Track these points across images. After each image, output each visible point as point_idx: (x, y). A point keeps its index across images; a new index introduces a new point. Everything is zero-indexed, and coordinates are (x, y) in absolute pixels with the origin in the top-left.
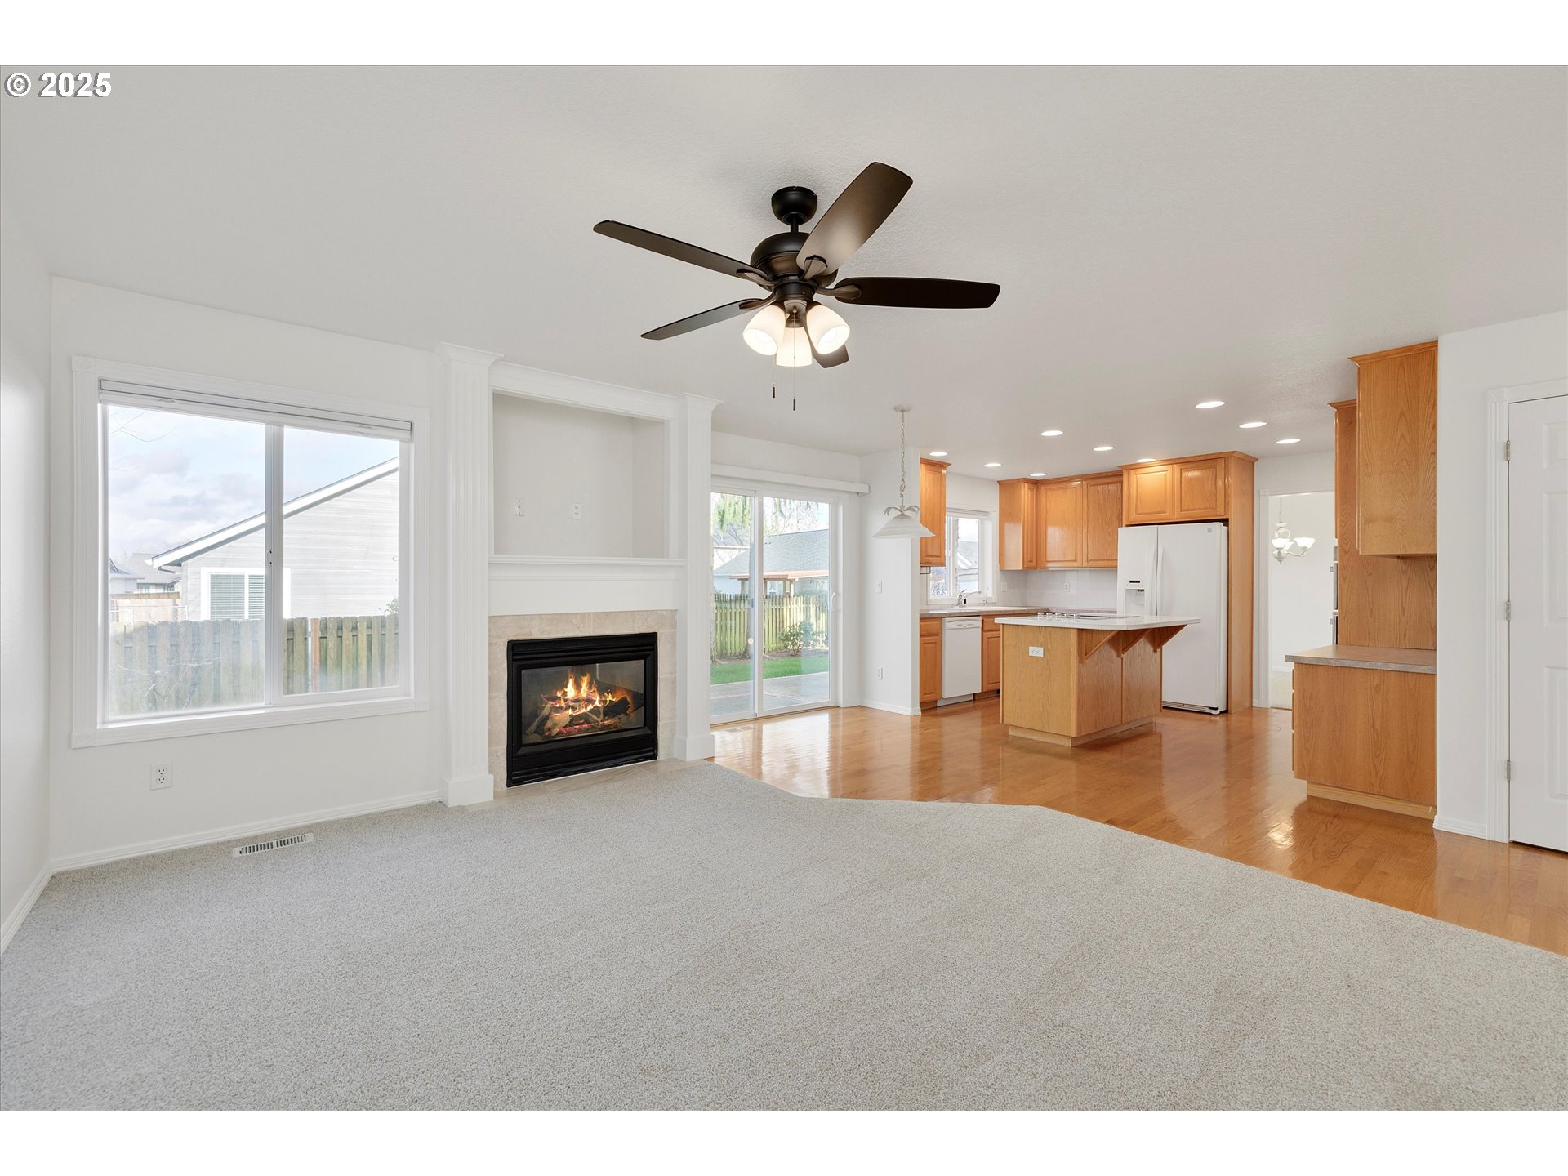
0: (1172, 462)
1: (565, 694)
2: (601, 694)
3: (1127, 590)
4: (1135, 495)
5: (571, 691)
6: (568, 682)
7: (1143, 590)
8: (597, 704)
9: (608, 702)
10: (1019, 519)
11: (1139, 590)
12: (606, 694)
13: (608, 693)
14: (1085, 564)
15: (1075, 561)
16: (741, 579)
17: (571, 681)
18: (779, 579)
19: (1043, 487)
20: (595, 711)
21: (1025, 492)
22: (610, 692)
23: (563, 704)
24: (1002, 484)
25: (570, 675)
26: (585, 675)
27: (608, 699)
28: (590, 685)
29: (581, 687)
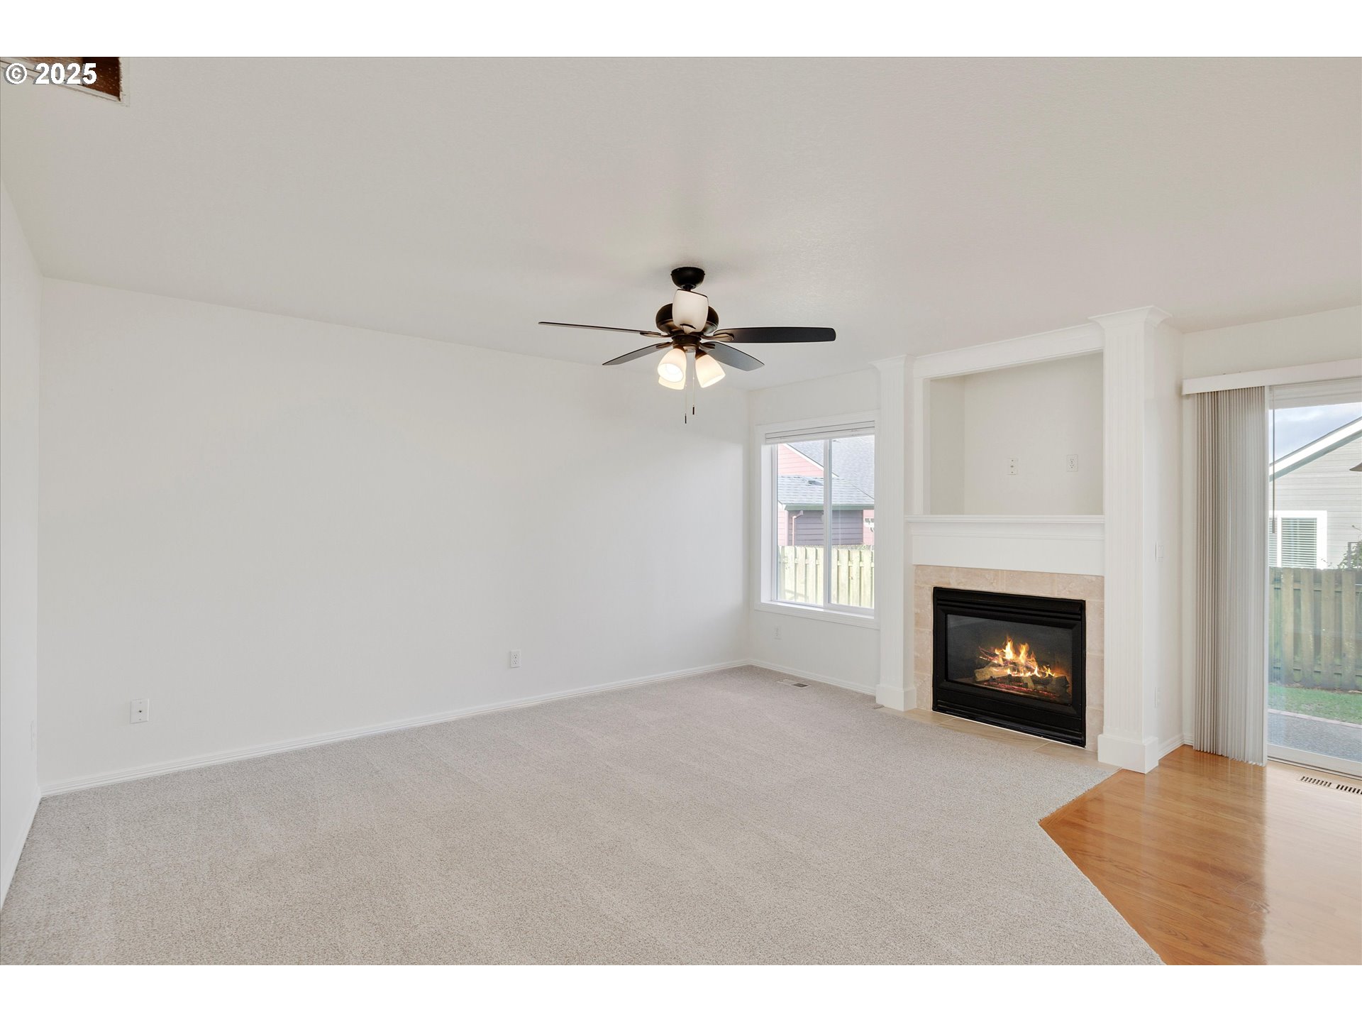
1: (1004, 654)
2: (1040, 666)
5: (1009, 653)
6: (1006, 644)
8: (1036, 673)
9: (1047, 675)
12: (1045, 667)
13: (1047, 667)
17: (1009, 645)
20: (1034, 678)
22: (1049, 667)
23: (1001, 662)
25: (1008, 639)
26: (1024, 644)
27: (1047, 673)
28: (1029, 654)
29: (1020, 653)
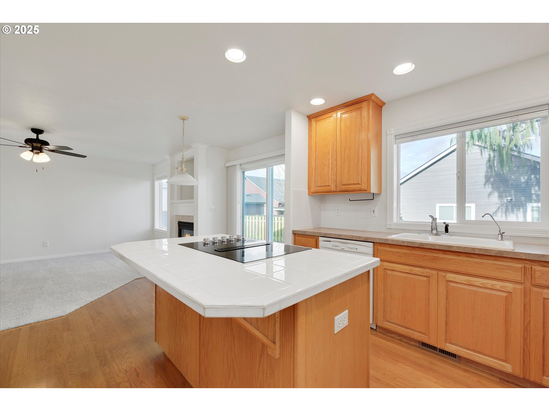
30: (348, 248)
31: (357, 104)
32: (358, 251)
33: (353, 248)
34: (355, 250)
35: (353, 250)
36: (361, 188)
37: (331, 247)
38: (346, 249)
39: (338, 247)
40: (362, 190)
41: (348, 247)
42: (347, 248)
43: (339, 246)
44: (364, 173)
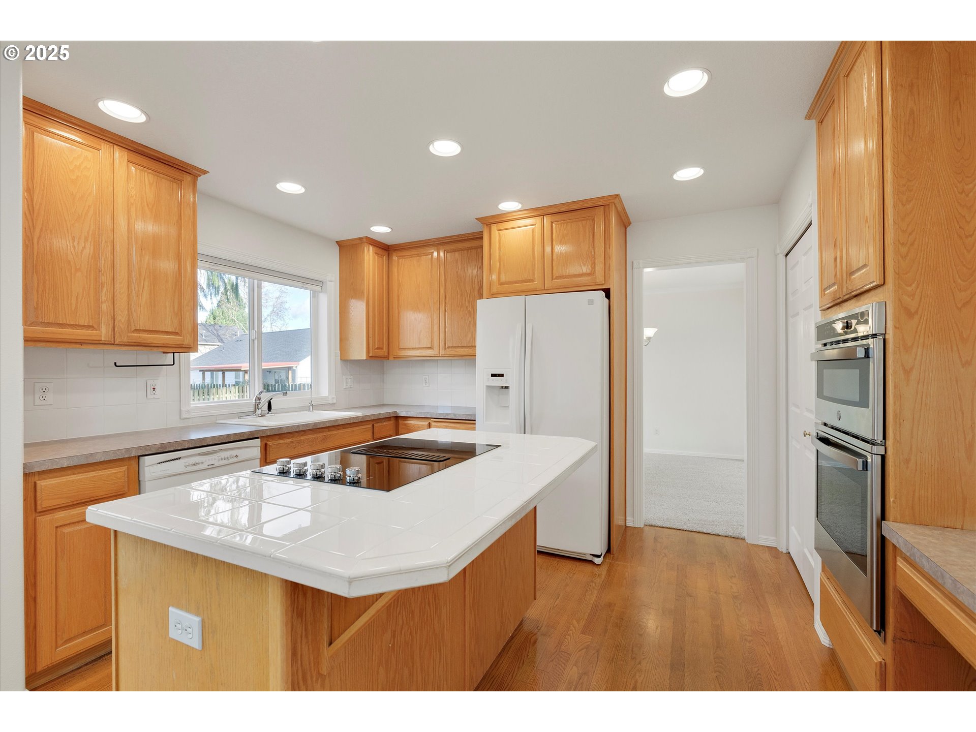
0: (541, 212)
3: (488, 387)
4: (497, 257)
7: (507, 387)
10: (363, 292)
11: (502, 387)
14: (443, 352)
15: (431, 348)
16: (203, 370)
18: (219, 371)
19: (395, 253)
21: (369, 255)
24: (341, 245)
30: (222, 459)
31: (169, 167)
32: (239, 459)
33: (231, 458)
34: (235, 460)
35: (232, 460)
36: (182, 343)
37: (183, 470)
38: (216, 464)
39: (200, 465)
40: (184, 346)
41: (220, 458)
42: (219, 461)
43: (202, 463)
44: (187, 313)
